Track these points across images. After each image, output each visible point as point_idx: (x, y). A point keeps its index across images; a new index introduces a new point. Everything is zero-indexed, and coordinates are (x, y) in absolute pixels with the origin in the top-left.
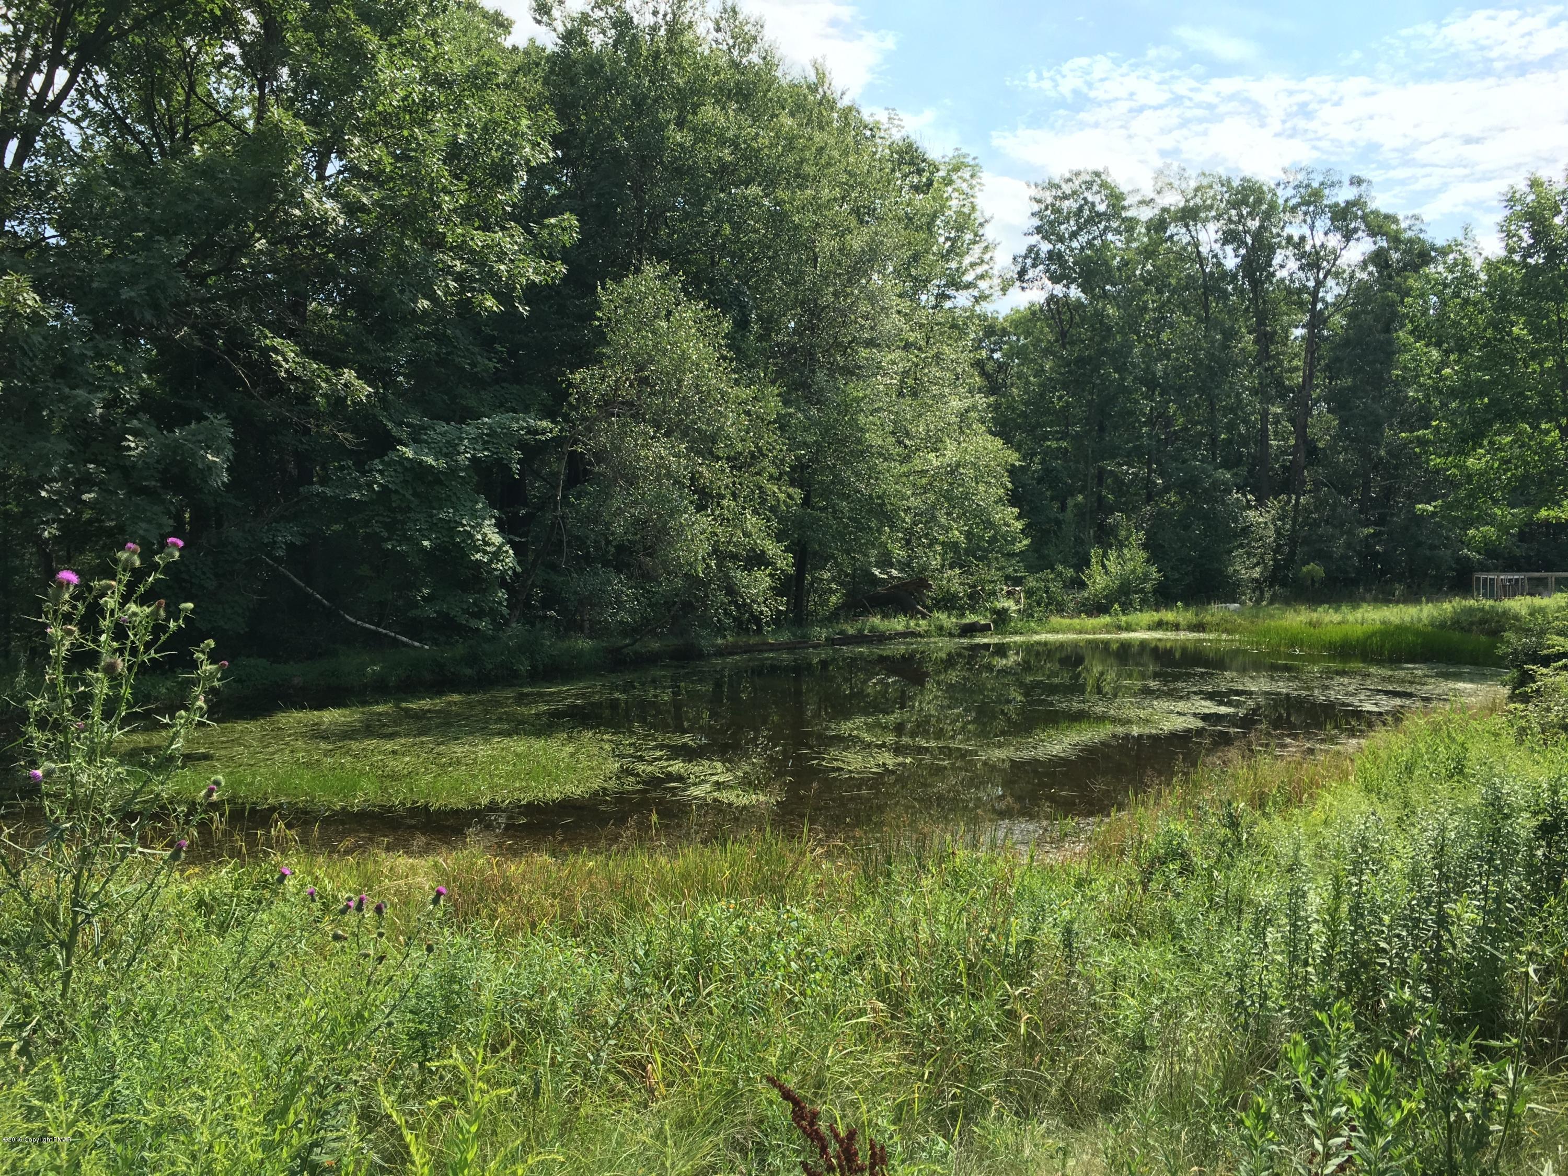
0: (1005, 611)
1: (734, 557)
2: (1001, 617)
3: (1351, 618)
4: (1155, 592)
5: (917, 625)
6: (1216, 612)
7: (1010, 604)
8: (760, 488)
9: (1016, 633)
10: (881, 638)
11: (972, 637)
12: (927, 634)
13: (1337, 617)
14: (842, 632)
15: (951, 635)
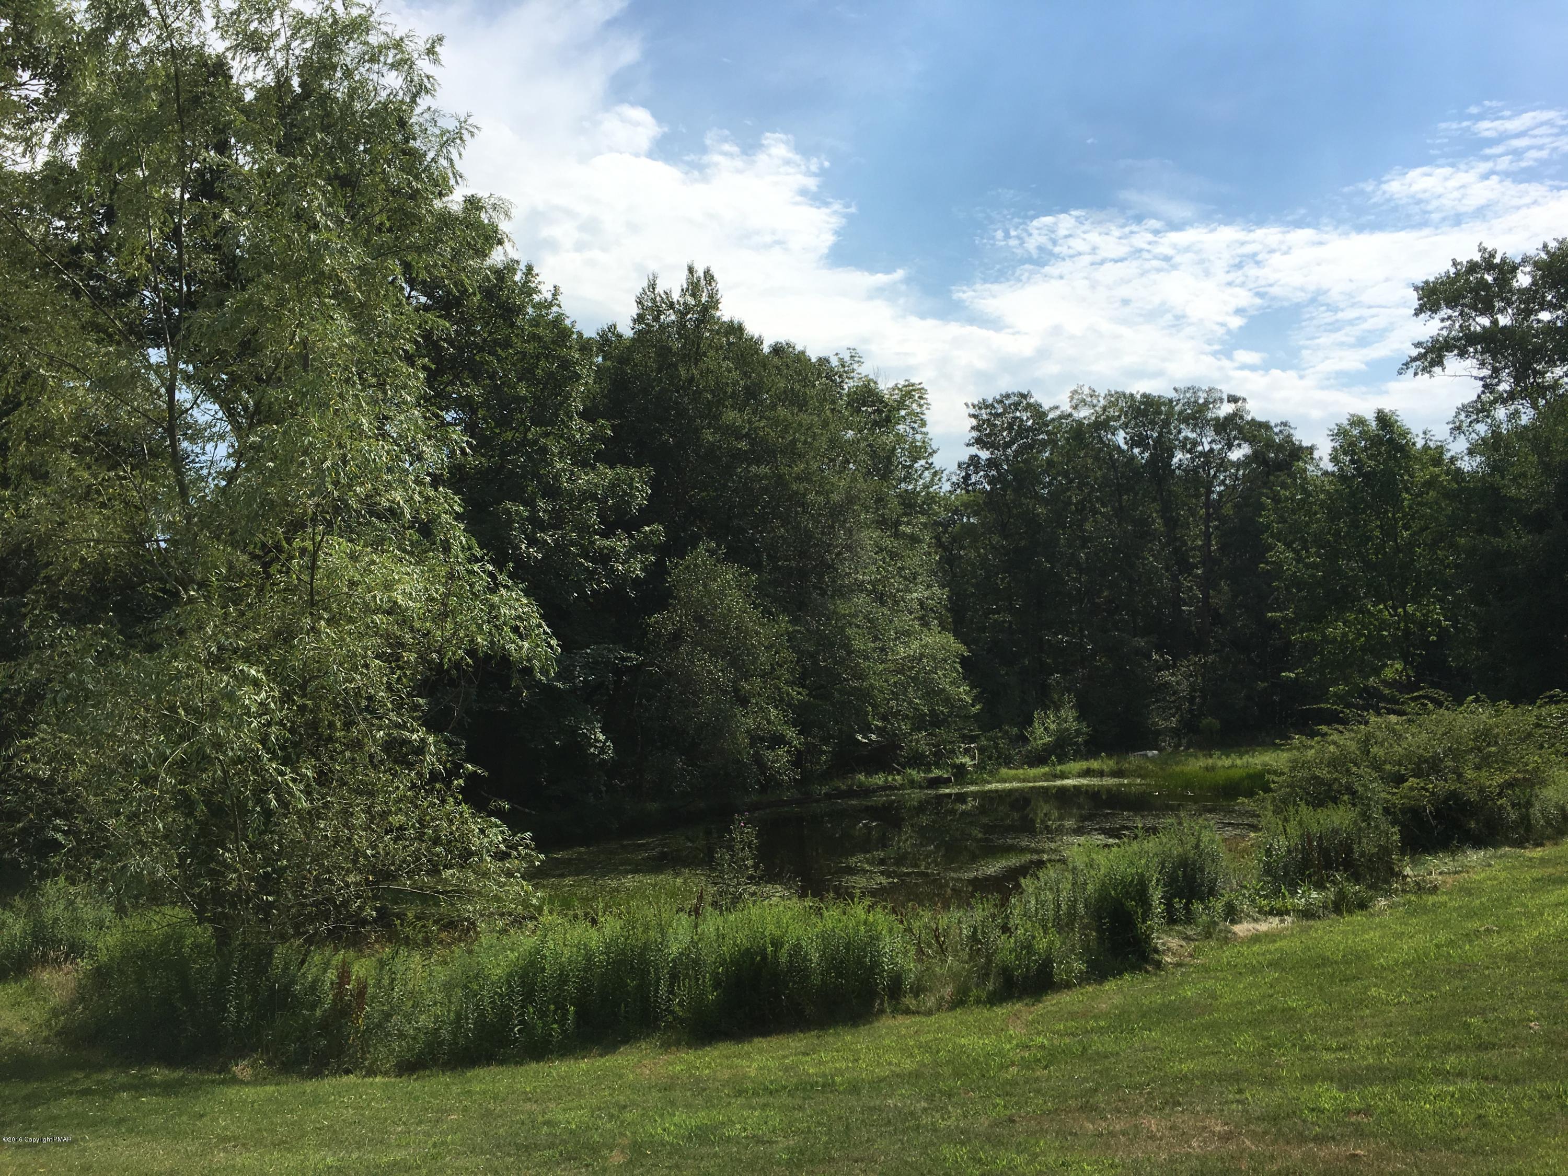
0: (963, 765)
1: (762, 739)
2: (960, 771)
3: (1239, 762)
4: (1086, 743)
5: (894, 780)
6: (1134, 760)
7: (966, 760)
8: (779, 689)
9: (972, 783)
10: (867, 792)
11: (937, 788)
12: (902, 787)
13: (1227, 762)
14: (837, 789)
15: (921, 787)
